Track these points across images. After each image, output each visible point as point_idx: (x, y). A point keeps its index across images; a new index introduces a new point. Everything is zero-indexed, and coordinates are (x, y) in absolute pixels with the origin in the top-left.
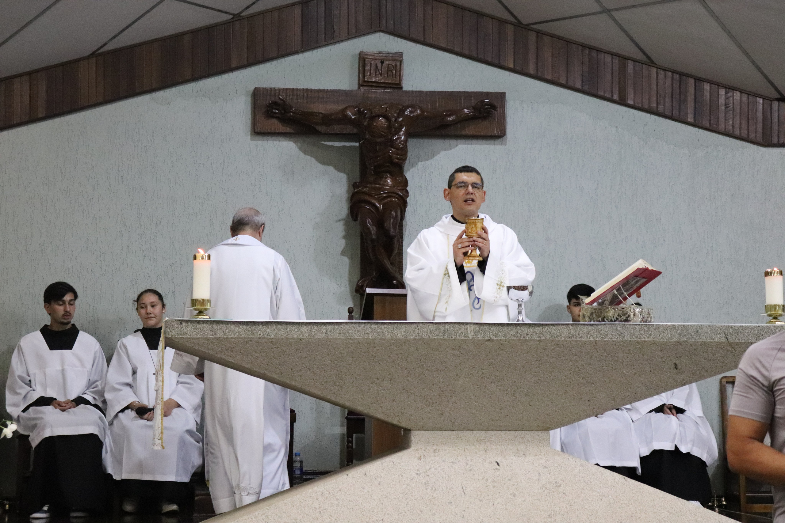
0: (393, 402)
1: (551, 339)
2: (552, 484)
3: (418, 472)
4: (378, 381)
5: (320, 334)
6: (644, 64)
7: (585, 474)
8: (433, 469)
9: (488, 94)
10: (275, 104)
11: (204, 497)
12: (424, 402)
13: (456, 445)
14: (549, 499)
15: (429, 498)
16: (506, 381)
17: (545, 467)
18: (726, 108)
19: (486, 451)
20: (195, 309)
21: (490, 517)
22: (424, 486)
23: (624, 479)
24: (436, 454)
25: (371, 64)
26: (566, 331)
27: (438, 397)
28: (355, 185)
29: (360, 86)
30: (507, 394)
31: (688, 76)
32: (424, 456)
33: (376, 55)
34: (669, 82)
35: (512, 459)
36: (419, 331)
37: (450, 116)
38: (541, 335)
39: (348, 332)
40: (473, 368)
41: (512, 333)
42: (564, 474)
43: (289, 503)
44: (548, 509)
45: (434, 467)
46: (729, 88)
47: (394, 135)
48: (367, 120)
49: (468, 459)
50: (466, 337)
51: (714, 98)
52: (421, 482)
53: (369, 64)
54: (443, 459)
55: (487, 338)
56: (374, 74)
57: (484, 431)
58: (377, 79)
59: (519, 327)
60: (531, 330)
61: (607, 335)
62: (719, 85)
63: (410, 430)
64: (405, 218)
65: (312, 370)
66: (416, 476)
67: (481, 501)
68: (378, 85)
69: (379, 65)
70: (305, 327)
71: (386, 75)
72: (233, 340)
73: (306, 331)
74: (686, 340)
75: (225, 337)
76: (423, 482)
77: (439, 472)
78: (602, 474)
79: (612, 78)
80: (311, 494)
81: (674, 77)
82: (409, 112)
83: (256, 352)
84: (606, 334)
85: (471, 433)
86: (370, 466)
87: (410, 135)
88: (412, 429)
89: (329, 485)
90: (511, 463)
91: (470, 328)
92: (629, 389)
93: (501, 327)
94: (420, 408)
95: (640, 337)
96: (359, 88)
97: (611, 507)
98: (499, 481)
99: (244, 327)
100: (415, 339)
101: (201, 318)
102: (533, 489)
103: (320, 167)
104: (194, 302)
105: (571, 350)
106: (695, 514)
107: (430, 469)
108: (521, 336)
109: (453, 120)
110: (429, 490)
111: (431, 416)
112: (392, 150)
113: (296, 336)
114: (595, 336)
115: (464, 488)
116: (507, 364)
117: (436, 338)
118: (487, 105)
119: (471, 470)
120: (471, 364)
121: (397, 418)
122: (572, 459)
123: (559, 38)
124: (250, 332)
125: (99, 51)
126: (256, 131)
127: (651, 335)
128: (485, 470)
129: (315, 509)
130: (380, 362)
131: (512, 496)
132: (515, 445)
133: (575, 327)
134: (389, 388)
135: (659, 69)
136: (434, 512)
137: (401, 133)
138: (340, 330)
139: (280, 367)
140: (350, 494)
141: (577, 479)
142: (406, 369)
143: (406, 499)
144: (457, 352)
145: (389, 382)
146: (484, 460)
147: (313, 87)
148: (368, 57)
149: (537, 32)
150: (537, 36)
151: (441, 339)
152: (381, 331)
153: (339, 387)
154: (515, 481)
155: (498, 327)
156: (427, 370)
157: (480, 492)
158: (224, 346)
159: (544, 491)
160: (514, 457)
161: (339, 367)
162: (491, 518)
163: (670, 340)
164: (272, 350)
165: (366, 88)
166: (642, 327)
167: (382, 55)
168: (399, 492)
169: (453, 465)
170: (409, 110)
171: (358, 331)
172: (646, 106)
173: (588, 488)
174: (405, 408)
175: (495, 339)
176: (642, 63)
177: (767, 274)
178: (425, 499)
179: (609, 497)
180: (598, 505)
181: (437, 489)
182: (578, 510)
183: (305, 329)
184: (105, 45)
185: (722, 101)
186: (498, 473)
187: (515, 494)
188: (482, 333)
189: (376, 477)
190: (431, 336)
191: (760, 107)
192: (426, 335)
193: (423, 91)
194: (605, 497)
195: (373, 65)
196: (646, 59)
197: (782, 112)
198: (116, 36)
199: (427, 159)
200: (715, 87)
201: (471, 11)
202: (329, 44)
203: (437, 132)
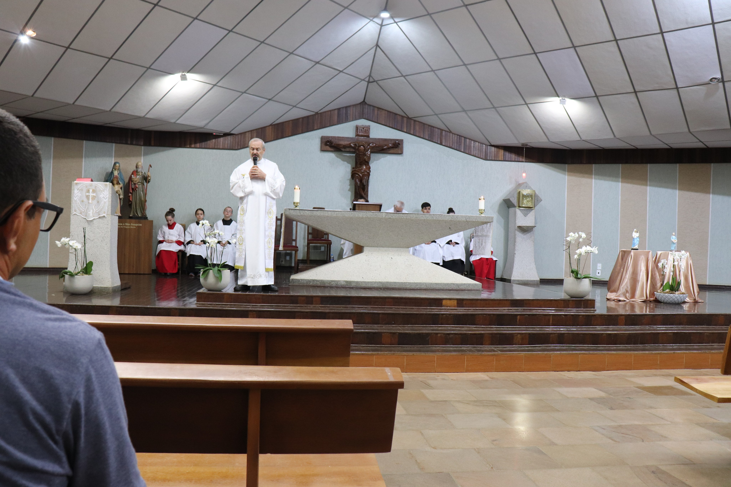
0: (358, 237)
2: (409, 265)
3: (366, 260)
4: (353, 230)
5: (335, 215)
9: (397, 140)
10: (328, 141)
12: (368, 238)
13: (378, 252)
14: (407, 270)
15: (369, 269)
16: (395, 231)
17: (407, 259)
18: (474, 147)
19: (388, 254)
20: (295, 205)
21: (388, 275)
22: (368, 265)
24: (372, 254)
26: (415, 216)
27: (373, 236)
28: (353, 168)
29: (356, 136)
30: (395, 236)
31: (462, 137)
32: (367, 255)
33: (361, 126)
34: (456, 138)
36: (367, 214)
37: (385, 146)
39: (344, 214)
40: (384, 227)
42: (413, 262)
43: (324, 269)
44: (407, 273)
45: (371, 259)
46: (475, 141)
47: (367, 152)
48: (358, 147)
49: (382, 256)
50: (382, 217)
51: (470, 143)
52: (367, 263)
54: (374, 256)
56: (361, 132)
57: (388, 248)
58: (362, 134)
62: (472, 140)
64: (369, 179)
65: (332, 226)
67: (386, 270)
68: (362, 136)
69: (362, 130)
71: (364, 133)
72: (306, 216)
74: (453, 219)
75: (304, 214)
79: (438, 136)
80: (331, 266)
81: (458, 137)
83: (314, 220)
85: (384, 248)
87: (371, 152)
88: (364, 246)
90: (396, 258)
92: (435, 235)
94: (367, 240)
95: (439, 218)
98: (392, 264)
100: (365, 217)
101: (296, 208)
102: (402, 266)
103: (342, 162)
104: (294, 203)
105: (416, 222)
109: (386, 148)
111: (370, 242)
112: (365, 157)
113: (327, 215)
114: (424, 218)
115: (380, 266)
116: (396, 226)
118: (397, 143)
119: (383, 260)
121: (360, 243)
123: (421, 123)
124: (312, 213)
125: (273, 124)
126: (322, 150)
127: (442, 218)
128: (388, 260)
130: (354, 224)
132: (398, 252)
133: (418, 215)
134: (357, 233)
135: (453, 134)
136: (370, 273)
137: (369, 152)
138: (341, 213)
139: (321, 225)
140: (343, 266)
141: (417, 263)
144: (379, 222)
145: (357, 231)
146: (387, 257)
147: (341, 136)
148: (359, 127)
149: (414, 120)
150: (414, 122)
151: (374, 217)
152: (355, 214)
153: (341, 232)
154: (397, 264)
156: (369, 227)
157: (385, 267)
158: (303, 218)
159: (406, 267)
160: (397, 256)
161: (341, 225)
163: (448, 220)
164: (319, 219)
166: (439, 215)
167: (363, 126)
169: (377, 258)
170: (372, 144)
171: (347, 214)
172: (448, 145)
173: (420, 266)
174: (362, 240)
175: (392, 218)
177: (480, 199)
179: (427, 269)
180: (423, 272)
181: (371, 266)
182: (417, 273)
183: (329, 213)
184: (274, 122)
185: (472, 145)
186: (392, 261)
187: (397, 268)
189: (352, 261)
190: (371, 216)
191: (484, 148)
192: (369, 216)
193: (376, 138)
195: (360, 129)
196: (449, 131)
197: (491, 150)
198: (278, 119)
199: (377, 160)
200: (470, 140)
201: (393, 113)
202: (346, 122)
203: (381, 152)
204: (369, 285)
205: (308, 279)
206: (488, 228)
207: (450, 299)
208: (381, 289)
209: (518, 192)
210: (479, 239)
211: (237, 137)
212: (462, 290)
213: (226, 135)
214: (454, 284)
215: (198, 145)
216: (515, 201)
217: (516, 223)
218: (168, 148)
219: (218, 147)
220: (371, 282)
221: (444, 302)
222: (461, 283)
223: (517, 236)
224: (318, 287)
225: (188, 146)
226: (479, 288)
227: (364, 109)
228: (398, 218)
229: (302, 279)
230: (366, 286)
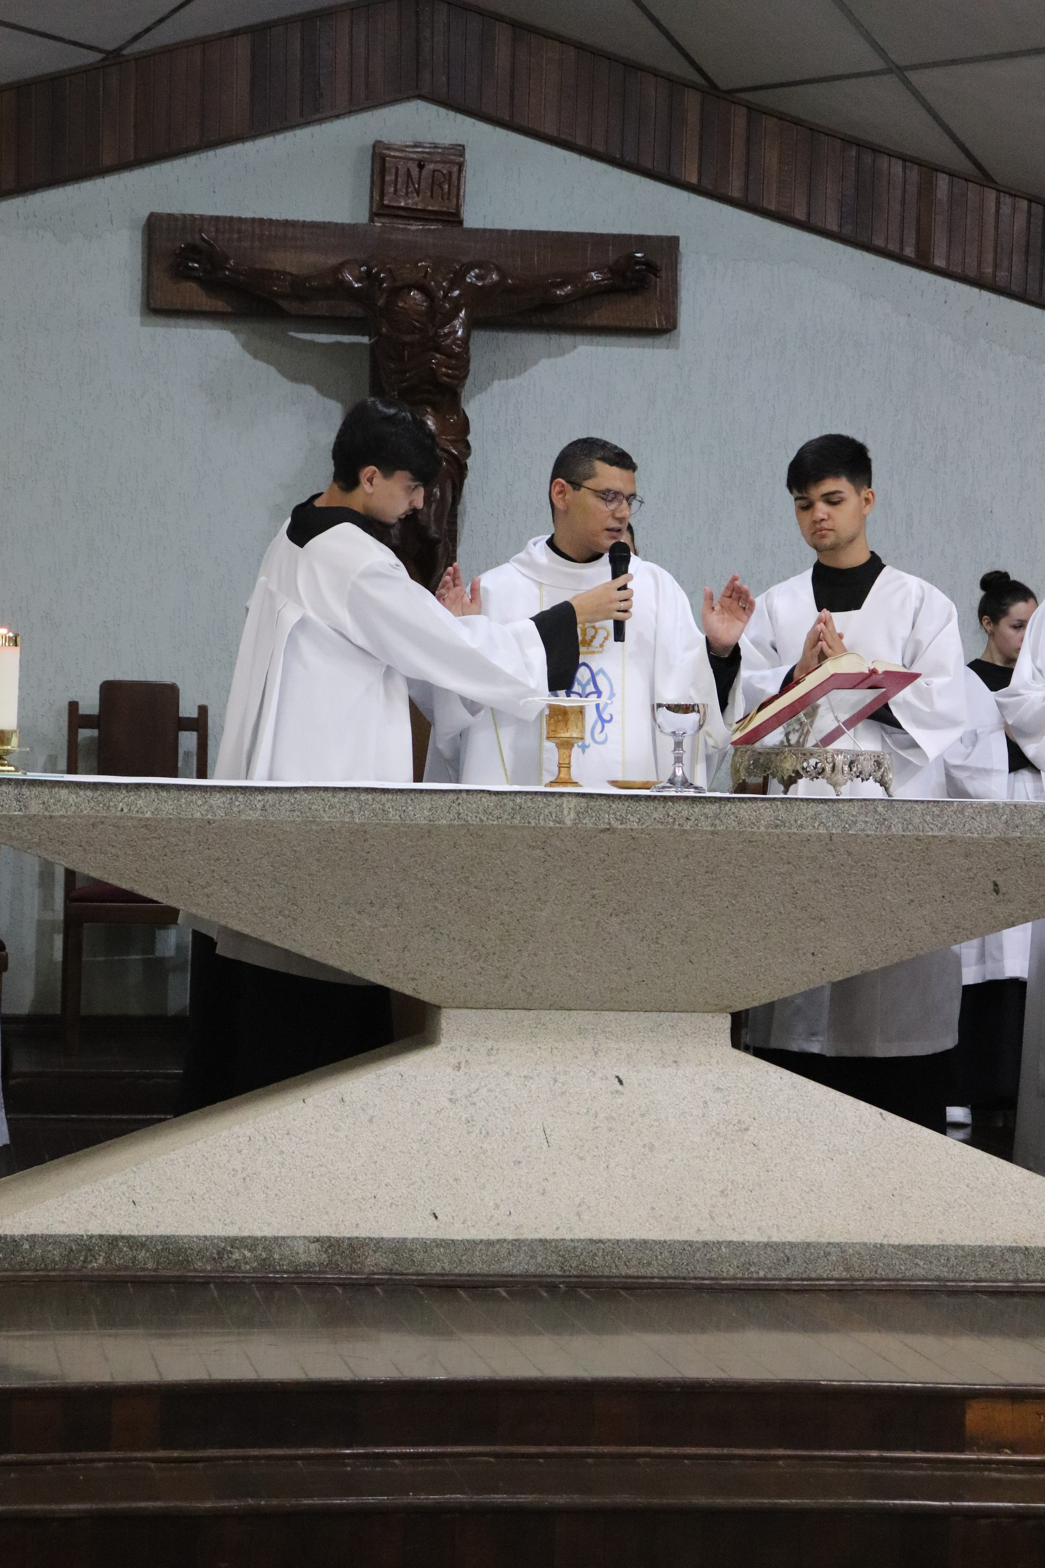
0: (404, 951)
1: (737, 829)
2: (731, 1126)
3: (452, 1097)
4: (374, 909)
5: (251, 812)
6: (971, 181)
7: (799, 1104)
8: (484, 1091)
9: (642, 241)
10: (193, 251)
11: (27, 1080)
12: (468, 953)
13: (534, 1039)
14: (722, 1156)
15: (474, 1153)
16: (642, 911)
17: (718, 1089)
19: (596, 1053)
21: (599, 1194)
22: (465, 1126)
23: (880, 1116)
24: (492, 1058)
25: (397, 169)
26: (769, 812)
27: (498, 942)
29: (374, 215)
30: (643, 937)
32: (467, 1061)
33: (407, 149)
34: (1020, 221)
35: (650, 1071)
36: (460, 808)
37: (561, 285)
38: (717, 822)
39: (310, 809)
40: (572, 885)
41: (655, 815)
42: (757, 1104)
43: (180, 1160)
44: (720, 1178)
45: (486, 1086)
47: (443, 326)
48: (385, 296)
49: (557, 1069)
50: (558, 823)
52: (458, 1117)
53: (394, 170)
54: (507, 1069)
55: (603, 826)
56: (404, 191)
57: (593, 1012)
58: (410, 201)
59: (671, 804)
60: (696, 810)
61: (855, 823)
63: (439, 1008)
64: (462, 501)
65: (232, 885)
66: (447, 1104)
67: (581, 1159)
68: (413, 215)
69: (415, 172)
70: (218, 795)
71: (429, 194)
72: (65, 820)
73: (221, 805)
74: (1018, 834)
75: (47, 814)
76: (463, 1119)
77: (496, 1097)
78: (836, 1105)
79: (903, 212)
80: (227, 1141)
81: (1033, 211)
82: (474, 277)
83: (113, 846)
84: (852, 821)
85: (567, 1018)
86: (353, 1083)
87: (474, 324)
88: (442, 1005)
89: (264, 1123)
90: (648, 1080)
91: (569, 804)
92: (898, 932)
93: (633, 805)
94: (461, 964)
95: (923, 827)
96: (371, 220)
97: (850, 1175)
98: (621, 1118)
99: (89, 793)
100: (450, 826)
102: (690, 1135)
103: (286, 386)
105: (778, 852)
106: (1023, 1192)
107: (477, 1090)
108: (674, 823)
109: (567, 296)
110: (473, 1135)
111: (482, 979)
112: (436, 358)
114: (830, 824)
115: (548, 1132)
116: (644, 878)
117: (495, 823)
118: (639, 264)
119: (563, 1093)
120: (568, 877)
121: (413, 984)
122: (775, 1072)
123: (797, 122)
124: (101, 805)
126: (152, 305)
127: (946, 823)
128: (593, 1095)
129: (233, 1172)
130: (376, 870)
131: (647, 1149)
132: (658, 1041)
133: (788, 805)
134: (396, 923)
135: (1002, 194)
136: (482, 1181)
137: (457, 323)
138: (292, 804)
139: (164, 876)
140: (308, 1142)
141: (782, 1115)
142: (431, 885)
143: (426, 1154)
144: (539, 855)
145: (396, 910)
146: (591, 1071)
147: (275, 217)
148: (392, 154)
149: (748, 108)
150: (749, 116)
151: (507, 827)
152: (381, 806)
153: (290, 919)
154: (655, 1117)
155: (627, 804)
156: (476, 887)
157: (581, 1140)
158: (45, 833)
159: (714, 1140)
160: (655, 1067)
161: (290, 878)
162: (602, 1196)
163: (985, 835)
164: (148, 842)
165: (386, 220)
166: (928, 807)
167: (420, 150)
168: (412, 1139)
169: (526, 1083)
170: (475, 273)
171: (332, 807)
172: (972, 273)
173: (805, 1134)
174: (428, 964)
175: (620, 827)
176: (966, 180)
178: (465, 1154)
179: (847, 1153)
180: (825, 1171)
181: (490, 1133)
182: (782, 1180)
186: (620, 1101)
187: (654, 1146)
188: (594, 814)
189: (364, 1107)
190: (485, 819)
192: (474, 818)
193: (506, 231)
194: (840, 1154)
195: (402, 171)
196: (976, 171)
199: (510, 374)
201: (610, 57)
202: (308, 123)
204: (479, 1266)
207: (1015, 1396)
208: (552, 1288)
214: (1026, 1251)
220: (490, 1243)
221: (975, 1416)
227: (426, 34)
228: (660, 826)
229: (33, 1236)
230: (457, 1271)
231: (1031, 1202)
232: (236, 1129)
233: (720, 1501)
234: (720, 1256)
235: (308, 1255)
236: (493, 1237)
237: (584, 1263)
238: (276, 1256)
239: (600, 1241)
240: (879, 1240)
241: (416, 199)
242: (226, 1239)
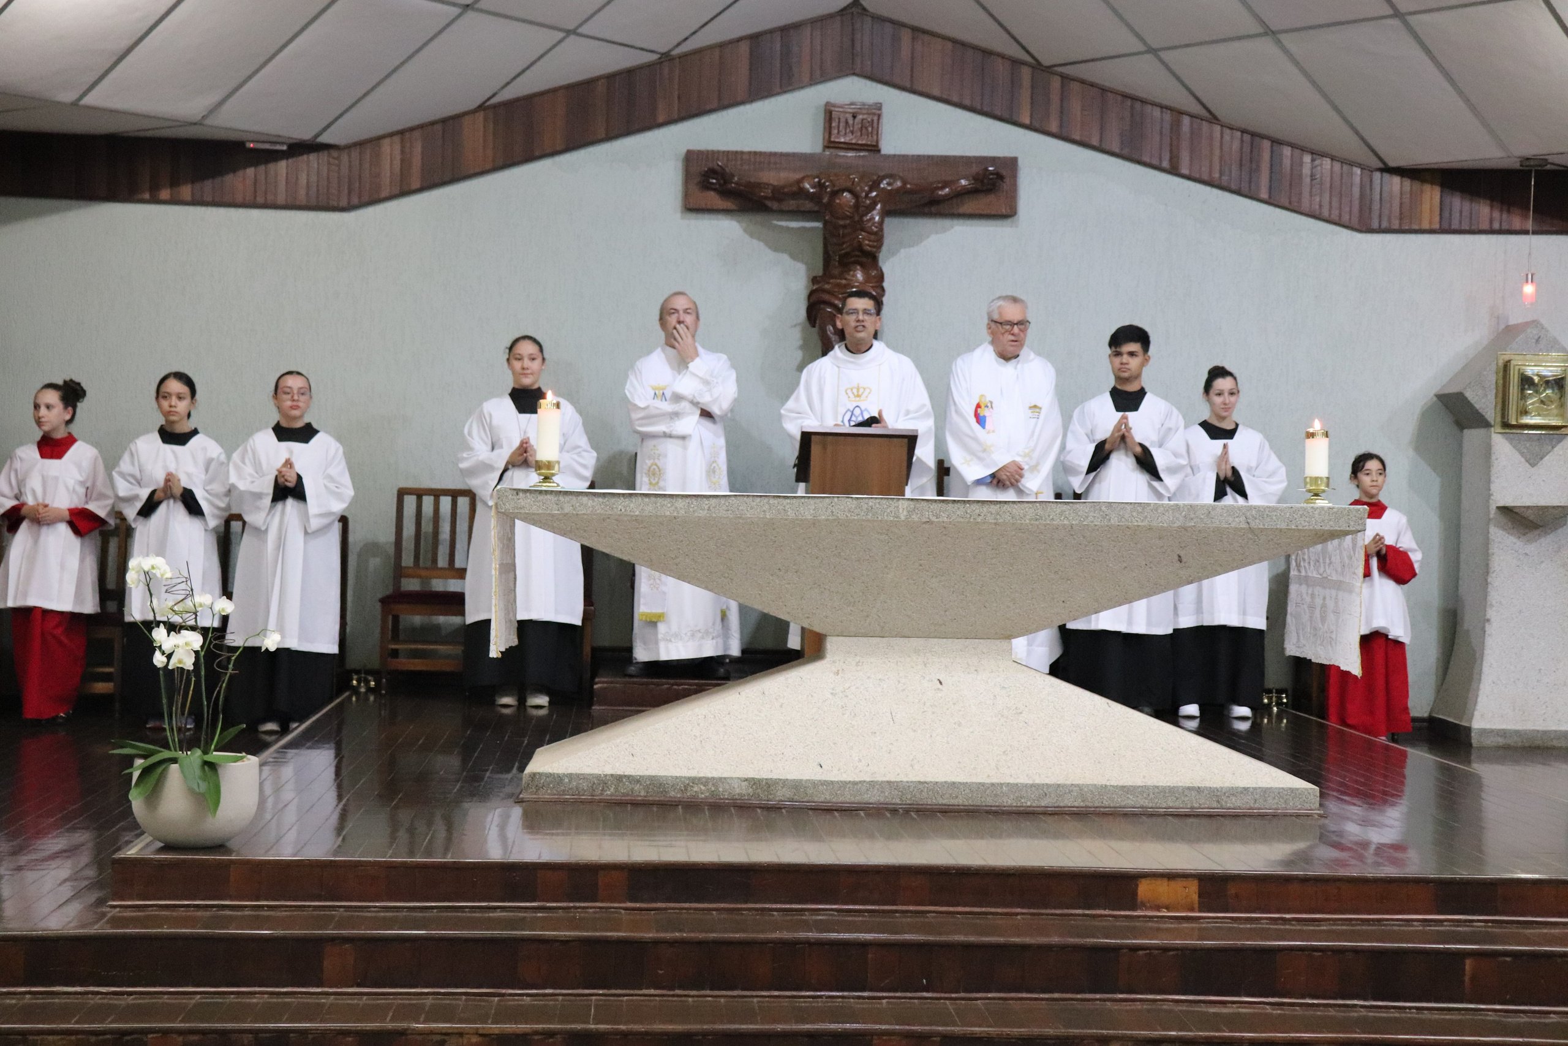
0: (801, 599)
1: (1011, 521)
2: (1011, 711)
3: (833, 692)
4: (781, 573)
5: (701, 511)
6: (1204, 121)
7: (1055, 697)
8: (853, 688)
9: (993, 160)
10: (712, 172)
11: (605, 685)
12: (842, 601)
13: (886, 656)
14: (1005, 730)
15: (846, 727)
16: (952, 574)
17: (1004, 687)
18: (1312, 180)
19: (925, 665)
20: (539, 474)
21: (925, 753)
22: (841, 710)
24: (859, 668)
25: (839, 119)
26: (1032, 510)
27: (861, 594)
28: (814, 280)
29: (826, 147)
30: (954, 591)
31: (1263, 137)
32: (843, 670)
33: (846, 107)
34: (1236, 145)
35: (960, 676)
37: (943, 188)
40: (907, 558)
41: (958, 513)
42: (1028, 696)
44: (1003, 743)
45: (855, 685)
46: (1316, 154)
47: (866, 215)
48: (828, 196)
49: (901, 675)
50: (896, 518)
51: (1297, 165)
52: (837, 704)
53: (837, 120)
54: (868, 674)
55: (925, 520)
56: (844, 132)
57: (923, 639)
58: (847, 138)
61: (1087, 517)
62: (1303, 149)
63: (826, 636)
66: (830, 696)
67: (914, 731)
68: (849, 147)
69: (851, 122)
71: (859, 134)
72: (585, 517)
74: (1192, 524)
75: (574, 512)
76: (840, 705)
77: (861, 692)
78: (1079, 698)
79: (1161, 140)
80: (691, 717)
81: (1245, 138)
82: (886, 184)
83: (615, 533)
85: (907, 642)
87: (886, 213)
88: (827, 634)
89: (714, 707)
90: (958, 682)
92: (1119, 588)
94: (838, 608)
95: (1131, 519)
96: (824, 151)
97: (1087, 742)
98: (941, 705)
99: (600, 499)
100: (827, 520)
101: (545, 487)
102: (985, 716)
103: (769, 255)
105: (1038, 536)
107: (849, 687)
109: (946, 195)
110: (846, 716)
111: (852, 618)
112: (862, 235)
113: (668, 513)
115: (894, 714)
116: (953, 553)
118: (992, 174)
119: (904, 690)
120: (903, 553)
121: (808, 620)
123: (1092, 85)
124: (608, 507)
125: (488, 103)
126: (689, 206)
127: (1146, 517)
128: (923, 691)
129: (694, 738)
130: (781, 548)
131: (957, 725)
132: (965, 657)
134: (795, 582)
135: (1224, 128)
136: (851, 744)
137: (875, 212)
140: (741, 719)
142: (817, 558)
143: (816, 727)
144: (882, 537)
145: (795, 574)
146: (922, 676)
147: (764, 150)
148: (836, 110)
149: (1062, 77)
150: (1062, 83)
151: (863, 520)
154: (962, 705)
156: (845, 559)
157: (914, 719)
158: (574, 524)
159: (1000, 720)
160: (963, 674)
162: (927, 754)
163: (1171, 525)
164: (638, 530)
165: (831, 150)
167: (854, 107)
168: (807, 718)
169: (880, 683)
170: (886, 181)
171: (752, 508)
172: (1206, 177)
173: (1058, 716)
174: (817, 608)
175: (935, 520)
176: (1201, 120)
178: (840, 728)
179: (1085, 728)
180: (1070, 739)
181: (857, 714)
182: (1042, 745)
183: (680, 504)
184: (494, 95)
185: (1306, 170)
186: (940, 695)
187: (961, 723)
188: (919, 512)
189: (777, 697)
190: (849, 515)
191: (1357, 180)
193: (907, 156)
194: (1081, 729)
195: (843, 120)
196: (1207, 114)
197: (1385, 188)
198: (508, 84)
199: (911, 246)
200: (1297, 152)
201: (975, 48)
202: (785, 92)
203: (926, 210)
204: (847, 798)
205: (596, 771)
206: (1345, 554)
207: (1171, 876)
208: (894, 811)
209: (1501, 363)
210: (1313, 596)
211: (345, 158)
212: (1236, 816)
213: (299, 149)
214: (1199, 790)
215: (186, 191)
216: (1485, 402)
217: (1490, 495)
218: (64, 203)
219: (270, 198)
220: (855, 783)
221: (1144, 889)
222: (1227, 785)
223: (1494, 549)
224: (635, 804)
225: (147, 196)
226: (1307, 806)
227: (858, 36)
228: (962, 520)
229: (571, 774)
230: (834, 800)
231: (1203, 758)
232: (697, 710)
233: (972, 939)
234: (1002, 792)
235: (741, 790)
236: (857, 780)
237: (915, 796)
238: (721, 789)
239: (925, 782)
240: (1104, 783)
241: (851, 137)
242: (689, 778)
